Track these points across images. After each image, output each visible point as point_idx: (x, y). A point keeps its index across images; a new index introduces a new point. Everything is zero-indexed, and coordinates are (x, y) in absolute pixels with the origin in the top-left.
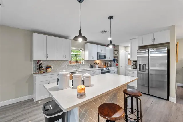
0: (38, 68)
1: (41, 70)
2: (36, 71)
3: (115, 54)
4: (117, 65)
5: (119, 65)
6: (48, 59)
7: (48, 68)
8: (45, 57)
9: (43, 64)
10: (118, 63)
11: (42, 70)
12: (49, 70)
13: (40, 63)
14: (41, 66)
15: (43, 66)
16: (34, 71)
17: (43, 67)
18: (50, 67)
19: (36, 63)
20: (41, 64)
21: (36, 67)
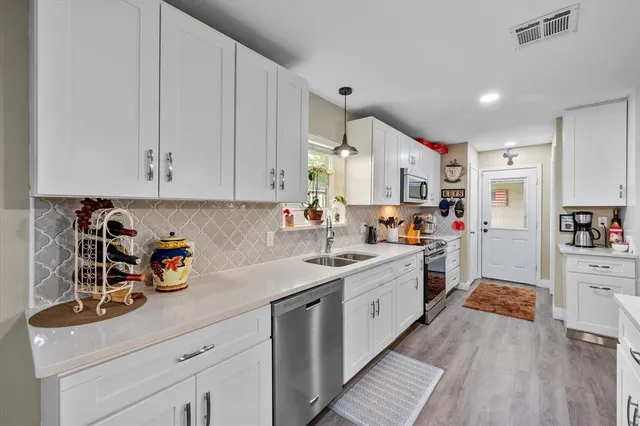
0: (84, 263)
1: (112, 282)
2: (63, 287)
3: (447, 180)
4: (459, 226)
5: (467, 227)
6: (169, 192)
7: (163, 256)
8: (150, 174)
9: (130, 233)
10: (461, 219)
11: (124, 277)
12: (171, 277)
13: (100, 220)
14: (111, 249)
15: (130, 246)
16: (42, 292)
17: (131, 260)
18: (182, 252)
19: (63, 223)
20: (116, 228)
21: (64, 255)
